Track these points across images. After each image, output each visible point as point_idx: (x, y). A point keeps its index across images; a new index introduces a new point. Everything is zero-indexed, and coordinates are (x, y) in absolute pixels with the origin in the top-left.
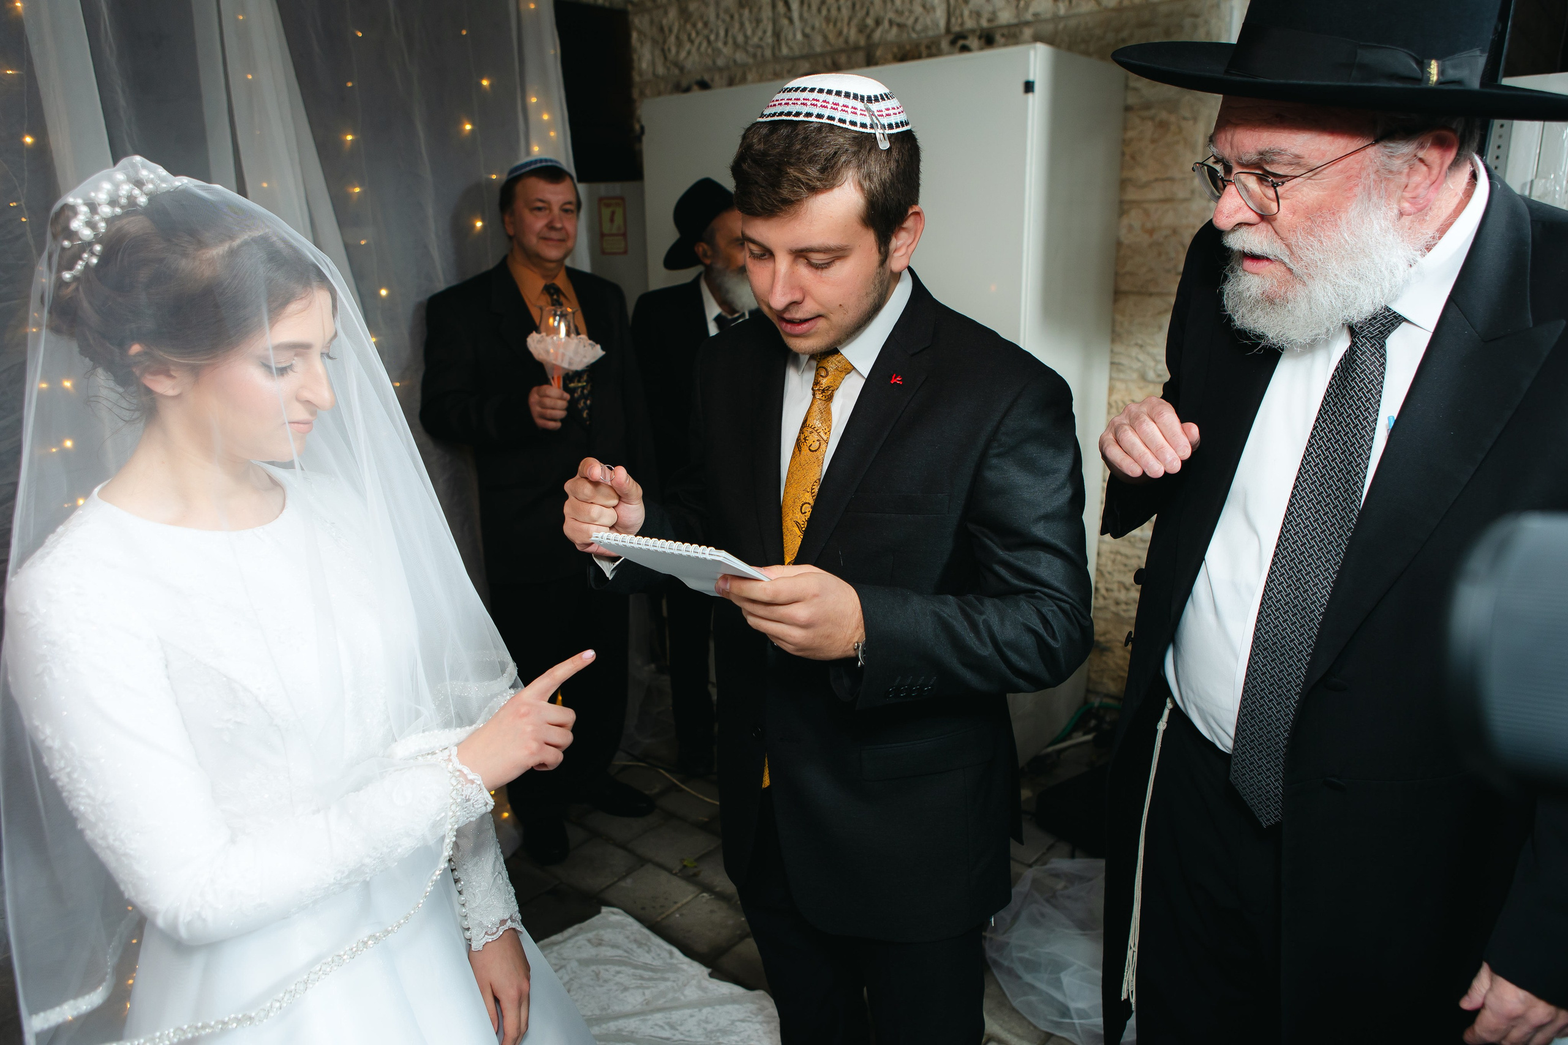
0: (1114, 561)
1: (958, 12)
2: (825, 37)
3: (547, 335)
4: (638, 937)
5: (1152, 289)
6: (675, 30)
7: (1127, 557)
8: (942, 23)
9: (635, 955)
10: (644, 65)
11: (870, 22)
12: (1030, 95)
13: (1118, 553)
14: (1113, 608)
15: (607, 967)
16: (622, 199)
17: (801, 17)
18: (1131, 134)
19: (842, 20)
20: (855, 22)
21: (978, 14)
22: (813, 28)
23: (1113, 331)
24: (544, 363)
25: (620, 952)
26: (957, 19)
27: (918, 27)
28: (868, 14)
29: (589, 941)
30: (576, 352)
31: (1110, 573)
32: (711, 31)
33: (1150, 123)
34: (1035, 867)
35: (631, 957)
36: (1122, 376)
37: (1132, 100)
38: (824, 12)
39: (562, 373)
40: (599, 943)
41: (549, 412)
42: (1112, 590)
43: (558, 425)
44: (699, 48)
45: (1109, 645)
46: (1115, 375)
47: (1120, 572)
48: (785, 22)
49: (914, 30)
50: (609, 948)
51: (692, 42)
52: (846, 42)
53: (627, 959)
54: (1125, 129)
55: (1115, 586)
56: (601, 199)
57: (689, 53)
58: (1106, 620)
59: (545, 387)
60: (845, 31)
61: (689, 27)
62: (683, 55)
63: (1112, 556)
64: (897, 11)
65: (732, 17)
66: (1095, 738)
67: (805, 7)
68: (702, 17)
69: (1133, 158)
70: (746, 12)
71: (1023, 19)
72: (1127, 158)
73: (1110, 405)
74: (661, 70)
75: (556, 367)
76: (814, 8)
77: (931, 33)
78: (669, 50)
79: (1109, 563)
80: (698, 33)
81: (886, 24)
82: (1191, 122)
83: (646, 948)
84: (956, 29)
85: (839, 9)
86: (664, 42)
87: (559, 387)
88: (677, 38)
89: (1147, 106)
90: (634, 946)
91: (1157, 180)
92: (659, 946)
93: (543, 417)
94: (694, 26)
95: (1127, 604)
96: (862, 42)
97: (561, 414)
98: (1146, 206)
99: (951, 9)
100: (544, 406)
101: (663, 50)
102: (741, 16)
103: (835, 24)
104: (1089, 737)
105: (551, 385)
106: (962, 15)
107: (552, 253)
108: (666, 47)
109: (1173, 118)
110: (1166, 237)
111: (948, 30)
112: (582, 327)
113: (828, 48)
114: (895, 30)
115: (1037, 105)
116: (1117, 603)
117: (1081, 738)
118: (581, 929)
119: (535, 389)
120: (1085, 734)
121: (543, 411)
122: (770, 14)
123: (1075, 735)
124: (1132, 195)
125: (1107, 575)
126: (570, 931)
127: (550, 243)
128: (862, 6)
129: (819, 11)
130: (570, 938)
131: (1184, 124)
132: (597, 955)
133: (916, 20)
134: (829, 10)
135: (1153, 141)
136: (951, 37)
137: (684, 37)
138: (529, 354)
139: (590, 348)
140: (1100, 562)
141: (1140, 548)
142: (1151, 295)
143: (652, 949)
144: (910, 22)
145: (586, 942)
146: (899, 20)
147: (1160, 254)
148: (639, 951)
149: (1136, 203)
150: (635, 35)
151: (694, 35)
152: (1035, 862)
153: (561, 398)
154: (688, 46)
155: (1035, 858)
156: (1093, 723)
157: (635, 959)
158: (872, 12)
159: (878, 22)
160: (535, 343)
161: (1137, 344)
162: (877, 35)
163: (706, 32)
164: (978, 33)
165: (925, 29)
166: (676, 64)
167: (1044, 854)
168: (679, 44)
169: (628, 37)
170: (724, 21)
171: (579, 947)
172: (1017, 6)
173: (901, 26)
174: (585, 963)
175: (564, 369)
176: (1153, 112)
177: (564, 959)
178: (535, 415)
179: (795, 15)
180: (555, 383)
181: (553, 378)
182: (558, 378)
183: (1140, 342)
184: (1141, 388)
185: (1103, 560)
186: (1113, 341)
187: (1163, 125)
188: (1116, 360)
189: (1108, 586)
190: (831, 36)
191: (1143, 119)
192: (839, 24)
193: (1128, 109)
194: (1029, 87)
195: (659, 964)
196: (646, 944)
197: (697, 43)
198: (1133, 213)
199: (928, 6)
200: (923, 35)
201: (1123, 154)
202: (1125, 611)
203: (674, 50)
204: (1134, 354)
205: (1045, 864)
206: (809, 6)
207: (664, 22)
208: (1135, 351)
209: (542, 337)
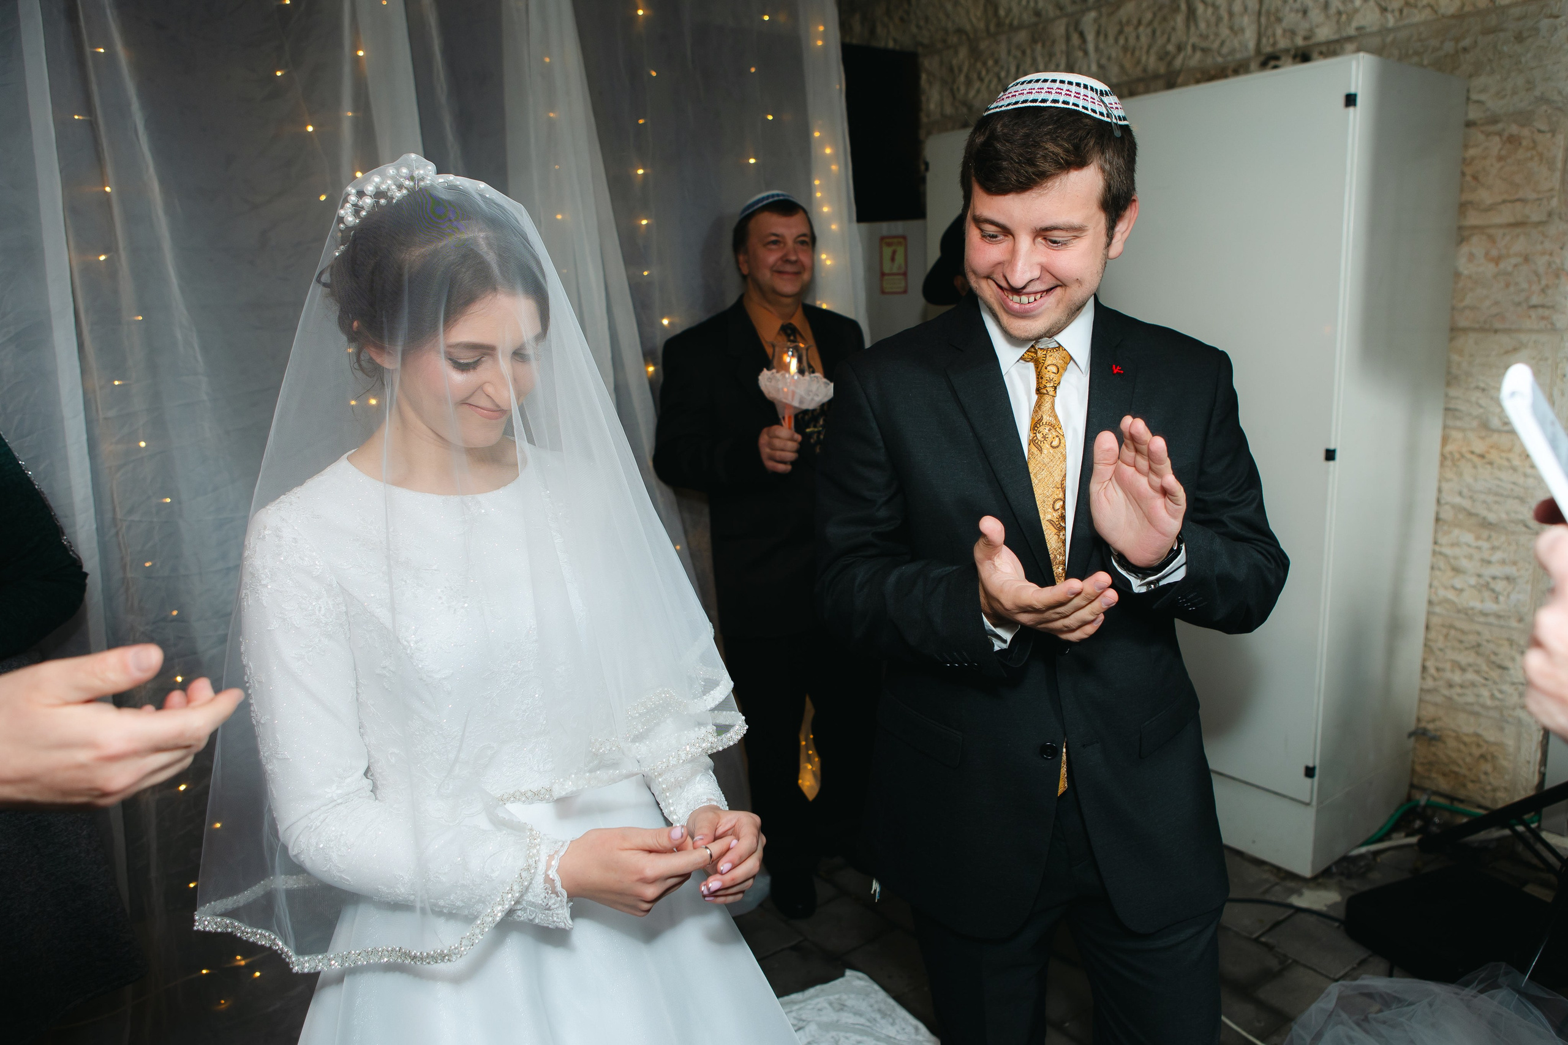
0: (1446, 636)
1: (1270, 32)
2: (1122, 67)
3: (778, 372)
4: (883, 1007)
5: (1498, 325)
6: (965, 69)
7: (1463, 632)
8: (1252, 46)
9: (878, 1025)
10: (932, 106)
11: (1171, 48)
12: (1351, 109)
13: (1451, 627)
14: (1446, 692)
15: (848, 1035)
16: (904, 238)
17: (1097, 49)
18: (1472, 152)
19: (1141, 48)
20: (1153, 51)
21: (1293, 33)
22: (1109, 59)
23: (1449, 373)
24: (776, 402)
25: (862, 1021)
26: (1268, 38)
27: (1225, 50)
28: (1169, 40)
29: (831, 1004)
30: (809, 392)
31: (1441, 650)
32: (1002, 68)
33: (1497, 139)
34: (1340, 982)
35: (875, 1028)
36: (1458, 423)
37: (1474, 114)
38: (1122, 41)
39: (792, 412)
40: (842, 1007)
41: (778, 454)
42: (1443, 670)
43: (788, 468)
44: (988, 87)
45: (1439, 733)
46: (1450, 423)
47: (1453, 649)
48: (1080, 54)
49: (1219, 54)
50: (851, 1015)
51: (981, 80)
52: (1145, 70)
53: (869, 1030)
54: (1466, 147)
55: (1448, 666)
56: (882, 238)
57: (978, 91)
58: (1436, 705)
59: (775, 427)
60: (1144, 59)
61: (979, 65)
62: (972, 94)
63: (1445, 631)
64: (1201, 35)
65: (1024, 53)
66: (1420, 841)
67: (1102, 38)
68: (992, 54)
69: (1475, 178)
70: (1039, 47)
71: (1344, 34)
72: (1468, 178)
73: (1443, 457)
74: (949, 110)
75: (787, 406)
76: (1111, 40)
77: (1238, 56)
78: (958, 89)
79: (1441, 638)
80: (988, 71)
81: (1189, 49)
82: (1549, 135)
83: (891, 1020)
84: (1268, 49)
85: (1138, 38)
86: (954, 81)
87: (790, 428)
88: (967, 77)
89: (1494, 120)
90: (878, 1016)
91: (1504, 202)
92: (904, 1019)
93: (772, 458)
94: (985, 64)
95: (1462, 686)
96: (1162, 70)
97: (791, 456)
98: (1492, 231)
99: (1263, 29)
100: (773, 448)
101: (952, 90)
102: (1033, 51)
103: (1133, 53)
104: (1414, 840)
105: (782, 425)
106: (1274, 35)
107: (787, 286)
108: (955, 87)
109: (1525, 132)
110: (1515, 266)
111: (1258, 50)
112: (817, 363)
113: (1125, 78)
114: (1198, 55)
115: (1358, 119)
116: (1450, 686)
117: (1400, 839)
118: (823, 990)
119: (765, 430)
120: (1408, 835)
121: (773, 452)
122: (1064, 47)
123: (1395, 835)
124: (1473, 219)
125: (1438, 653)
126: (812, 991)
127: (785, 277)
128: (1163, 33)
129: (1116, 40)
130: (811, 998)
131: (1539, 137)
132: (838, 1021)
133: (1222, 43)
134: (1126, 40)
135: (1500, 158)
136: (1262, 58)
137: (975, 76)
138: (761, 393)
139: (823, 386)
140: (1429, 636)
141: (1480, 623)
142: (1496, 331)
143: (897, 1021)
144: (1216, 45)
145: (827, 1005)
146: (1204, 44)
147: (1507, 285)
148: (883, 1022)
149: (1480, 229)
150: (924, 76)
151: (984, 73)
152: (1343, 978)
153: (792, 439)
154: (977, 85)
155: (1342, 973)
156: (1418, 824)
157: (879, 1030)
158: (1174, 39)
159: (1180, 48)
160: (767, 381)
161: (1477, 388)
162: (1178, 62)
163: (996, 69)
164: (1292, 52)
165: (1233, 51)
166: (965, 103)
167: (1354, 969)
168: (969, 82)
169: (917, 78)
170: (1015, 57)
171: (820, 1010)
172: (1338, 22)
173: (1204, 51)
174: (825, 1027)
175: (795, 408)
176: (1500, 126)
177: (804, 1021)
178: (764, 457)
179: (1091, 47)
180: (786, 423)
181: (784, 418)
182: (790, 417)
183: (1482, 385)
184: (1483, 438)
185: (1433, 635)
186: (1448, 384)
187: (1513, 140)
188: (1452, 406)
189: (1441, 665)
190: (1128, 65)
191: (1488, 135)
192: (1137, 53)
193: (1469, 124)
194: (1350, 100)
195: (903, 1039)
196: (890, 1016)
197: (986, 80)
198: (1475, 240)
199: (1236, 28)
200: (1230, 58)
201: (1463, 174)
202: (1459, 695)
203: (963, 90)
204: (1473, 399)
205: (1355, 979)
206: (1106, 36)
207: (955, 62)
208: (1475, 395)
209: (773, 373)
